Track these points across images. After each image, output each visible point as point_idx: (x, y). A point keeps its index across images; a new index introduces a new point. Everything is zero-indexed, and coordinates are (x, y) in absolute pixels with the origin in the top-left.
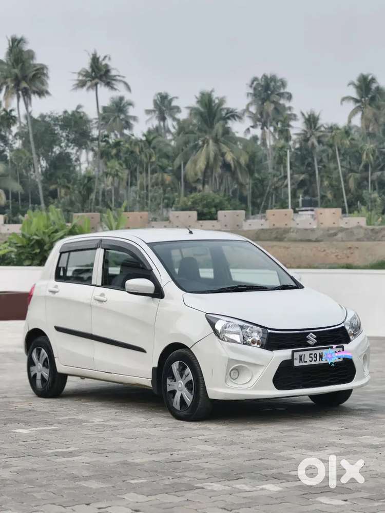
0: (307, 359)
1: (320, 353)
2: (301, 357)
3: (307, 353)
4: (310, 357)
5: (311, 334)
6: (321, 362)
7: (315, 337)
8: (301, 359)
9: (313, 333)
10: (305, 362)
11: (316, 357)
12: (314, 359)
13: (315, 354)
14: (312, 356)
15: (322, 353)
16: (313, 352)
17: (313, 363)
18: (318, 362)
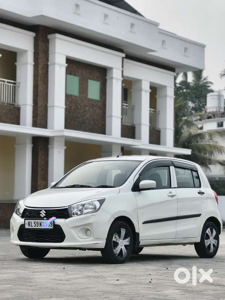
0: (33, 225)
2: (29, 223)
3: (33, 221)
4: (34, 224)
5: (43, 211)
6: (41, 228)
7: (45, 212)
8: (29, 224)
9: (44, 210)
11: (38, 224)
12: (37, 225)
13: (37, 222)
17: (36, 227)
18: (39, 227)
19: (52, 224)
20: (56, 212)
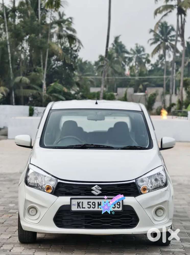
1: (98, 202)
4: (88, 204)
5: (96, 186)
10: (82, 208)
11: (95, 205)
12: (92, 206)
14: (91, 204)
15: (101, 202)
16: (92, 201)
17: (91, 209)
19: (119, 205)
20: (116, 187)
